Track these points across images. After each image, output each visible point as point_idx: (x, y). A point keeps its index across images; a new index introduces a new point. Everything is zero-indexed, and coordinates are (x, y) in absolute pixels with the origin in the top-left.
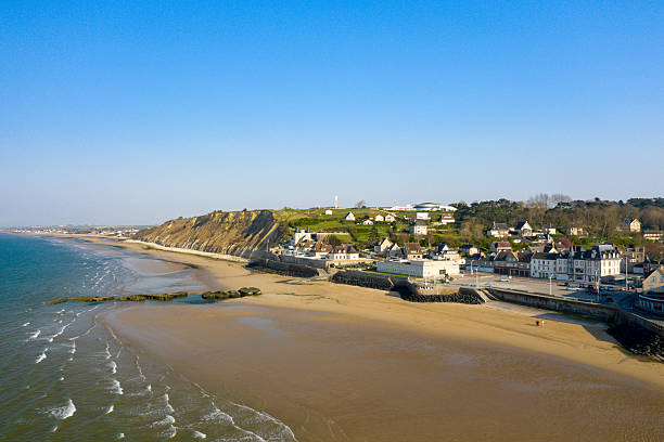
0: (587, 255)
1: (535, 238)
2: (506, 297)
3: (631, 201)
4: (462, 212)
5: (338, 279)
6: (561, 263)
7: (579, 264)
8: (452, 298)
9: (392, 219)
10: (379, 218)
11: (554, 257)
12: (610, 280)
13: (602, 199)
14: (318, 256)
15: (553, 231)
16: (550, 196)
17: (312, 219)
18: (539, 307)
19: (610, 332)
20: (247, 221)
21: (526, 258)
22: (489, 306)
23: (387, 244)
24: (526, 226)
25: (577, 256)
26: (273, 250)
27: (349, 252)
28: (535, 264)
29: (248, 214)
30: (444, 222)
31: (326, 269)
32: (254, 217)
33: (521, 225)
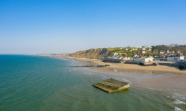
0: (178, 56)
1: (170, 54)
2: (162, 64)
4: (153, 48)
5: (125, 63)
6: (173, 58)
7: (176, 58)
8: (151, 65)
9: (137, 50)
10: (134, 50)
11: (172, 56)
12: (182, 60)
13: (185, 45)
14: (120, 58)
15: (174, 52)
16: (174, 44)
17: (117, 50)
18: (168, 65)
21: (166, 57)
22: (158, 66)
23: (136, 55)
24: (168, 51)
25: (176, 56)
26: (109, 57)
27: (128, 57)
28: (168, 58)
30: (149, 50)
31: (123, 61)
32: (101, 50)
33: (167, 51)
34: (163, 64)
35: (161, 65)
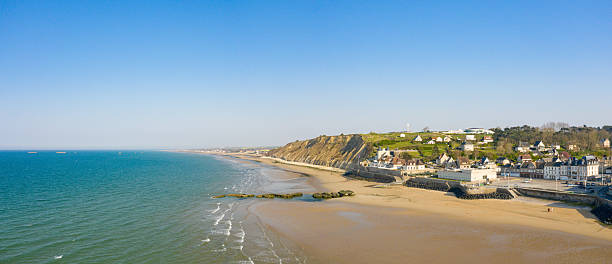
0: (579, 163)
1: (547, 152)
2: (528, 193)
3: (605, 127)
4: (498, 135)
5: (409, 184)
6: (564, 168)
7: (574, 169)
8: (492, 196)
9: (449, 140)
10: (439, 139)
11: (559, 164)
12: (593, 179)
13: (588, 126)
14: (395, 167)
15: (558, 147)
16: (556, 122)
17: (390, 141)
18: (550, 199)
19: (592, 212)
20: (344, 143)
21: (541, 166)
22: (517, 200)
23: (445, 158)
24: (541, 144)
25: (573, 164)
26: (363, 163)
27: (417, 164)
28: (547, 170)
29: (345, 137)
30: (486, 142)
31: (401, 177)
32: (348, 140)
33: (538, 143)
34: (532, 194)
35: (526, 195)
